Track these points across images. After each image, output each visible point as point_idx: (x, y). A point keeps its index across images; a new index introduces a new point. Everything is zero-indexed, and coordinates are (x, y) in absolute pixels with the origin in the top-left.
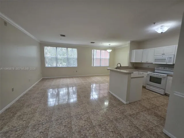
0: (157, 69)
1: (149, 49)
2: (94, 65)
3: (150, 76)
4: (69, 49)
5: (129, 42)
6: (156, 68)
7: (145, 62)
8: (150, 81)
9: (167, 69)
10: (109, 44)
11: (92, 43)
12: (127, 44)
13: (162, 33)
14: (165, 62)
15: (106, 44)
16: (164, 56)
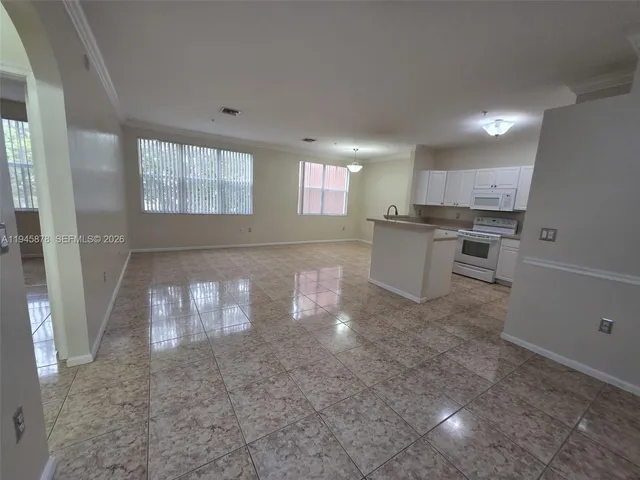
0: (479, 222)
1: (463, 171)
2: (305, 212)
3: (462, 239)
4: (226, 154)
5: (413, 148)
6: (475, 222)
7: (452, 205)
8: (463, 252)
9: (500, 222)
10: (356, 147)
11: (306, 140)
12: (405, 152)
13: (497, 135)
14: (497, 205)
15: (348, 148)
16: (495, 191)
